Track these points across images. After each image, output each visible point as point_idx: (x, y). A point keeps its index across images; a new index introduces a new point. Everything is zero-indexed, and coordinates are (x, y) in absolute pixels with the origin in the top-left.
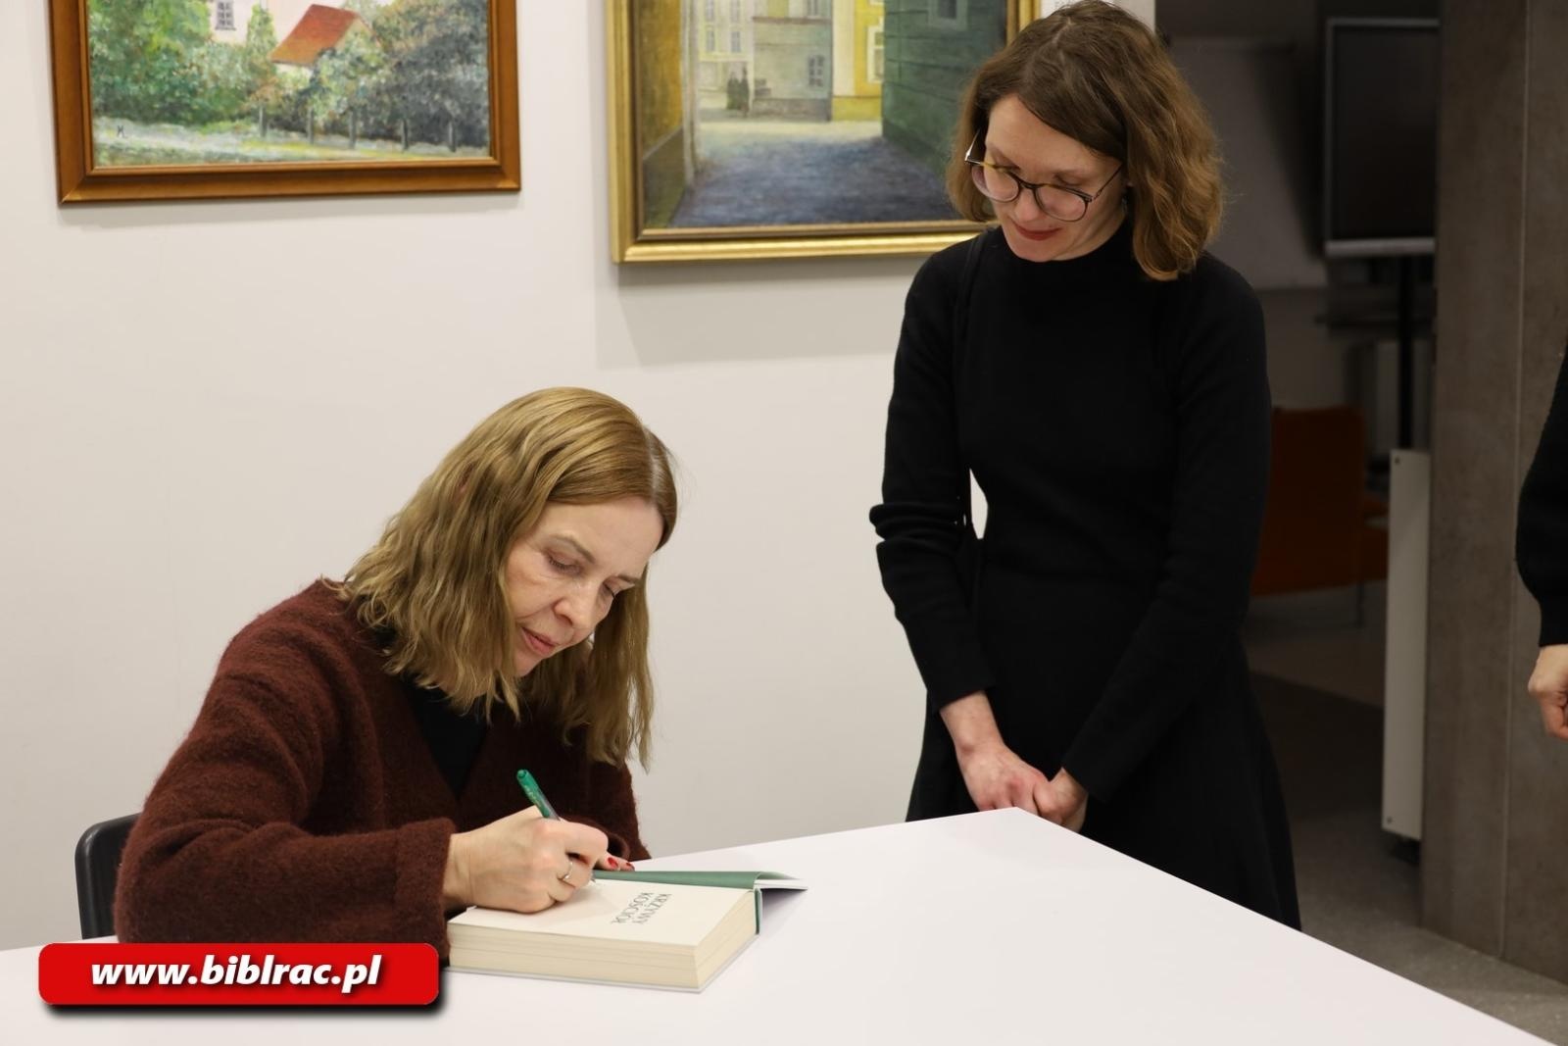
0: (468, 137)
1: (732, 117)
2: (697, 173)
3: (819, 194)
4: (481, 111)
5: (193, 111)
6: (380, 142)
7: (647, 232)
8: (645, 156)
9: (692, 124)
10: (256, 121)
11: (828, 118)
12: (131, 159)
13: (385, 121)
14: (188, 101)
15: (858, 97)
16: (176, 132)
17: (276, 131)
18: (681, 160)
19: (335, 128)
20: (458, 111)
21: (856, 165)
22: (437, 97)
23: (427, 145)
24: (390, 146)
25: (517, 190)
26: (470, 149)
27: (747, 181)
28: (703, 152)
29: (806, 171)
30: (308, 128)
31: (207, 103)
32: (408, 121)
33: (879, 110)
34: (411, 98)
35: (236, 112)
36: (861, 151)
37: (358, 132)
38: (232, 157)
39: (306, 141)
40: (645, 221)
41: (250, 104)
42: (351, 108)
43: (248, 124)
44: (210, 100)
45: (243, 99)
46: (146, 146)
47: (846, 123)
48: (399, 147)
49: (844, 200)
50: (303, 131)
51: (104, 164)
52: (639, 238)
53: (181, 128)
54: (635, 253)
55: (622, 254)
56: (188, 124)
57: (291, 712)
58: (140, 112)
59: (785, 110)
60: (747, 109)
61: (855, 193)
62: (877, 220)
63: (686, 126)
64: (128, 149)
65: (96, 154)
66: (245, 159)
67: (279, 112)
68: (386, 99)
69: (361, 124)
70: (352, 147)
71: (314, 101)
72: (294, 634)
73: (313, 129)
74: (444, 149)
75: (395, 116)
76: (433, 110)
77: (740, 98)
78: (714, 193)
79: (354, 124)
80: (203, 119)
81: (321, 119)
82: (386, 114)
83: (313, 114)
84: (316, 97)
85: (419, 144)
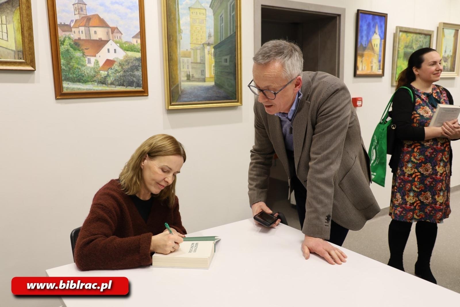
0: (138, 85)
1: (187, 81)
2: (181, 92)
3: (203, 96)
4: (141, 80)
5: (83, 80)
6: (121, 86)
7: (172, 103)
8: (172, 89)
9: (180, 83)
10: (96, 82)
11: (205, 81)
12: (71, 90)
13: (122, 82)
14: (82, 78)
15: (210, 78)
16: (79, 84)
17: (100, 84)
18: (178, 89)
19: (112, 84)
20: (136, 80)
21: (210, 90)
22: (132, 77)
23: (130, 87)
24: (123, 87)
25: (148, 96)
26: (139, 88)
27: (190, 94)
28: (182, 88)
29: (201, 92)
30: (107, 84)
31: (86, 79)
32: (127, 82)
33: (214, 80)
34: (127, 78)
35: (92, 80)
36: (211, 88)
37: (117, 84)
38: (91, 89)
39: (107, 86)
40: (172, 101)
41: (95, 79)
42: (115, 80)
43: (95, 83)
44: (87, 78)
45: (93, 78)
46: (74, 87)
47: (208, 82)
48: (125, 87)
49: (208, 97)
50: (106, 84)
51: (65, 91)
52: (171, 105)
53: (81, 84)
54: (171, 107)
55: (168, 108)
56: (82, 83)
57: (108, 209)
58: (72, 80)
59: (197, 80)
60: (190, 80)
61: (210, 96)
62: (214, 100)
63: (179, 83)
64: (70, 88)
65: (63, 89)
66: (94, 90)
67: (101, 80)
68: (122, 78)
69: (117, 83)
70: (115, 87)
71: (108, 78)
72: (107, 193)
73: (108, 83)
74: (133, 88)
75: (124, 81)
76: (131, 80)
77: (189, 78)
78: (184, 96)
79: (116, 83)
80: (85, 82)
81: (109, 82)
82: (122, 81)
83: (108, 81)
84: (108, 77)
85: (129, 87)
